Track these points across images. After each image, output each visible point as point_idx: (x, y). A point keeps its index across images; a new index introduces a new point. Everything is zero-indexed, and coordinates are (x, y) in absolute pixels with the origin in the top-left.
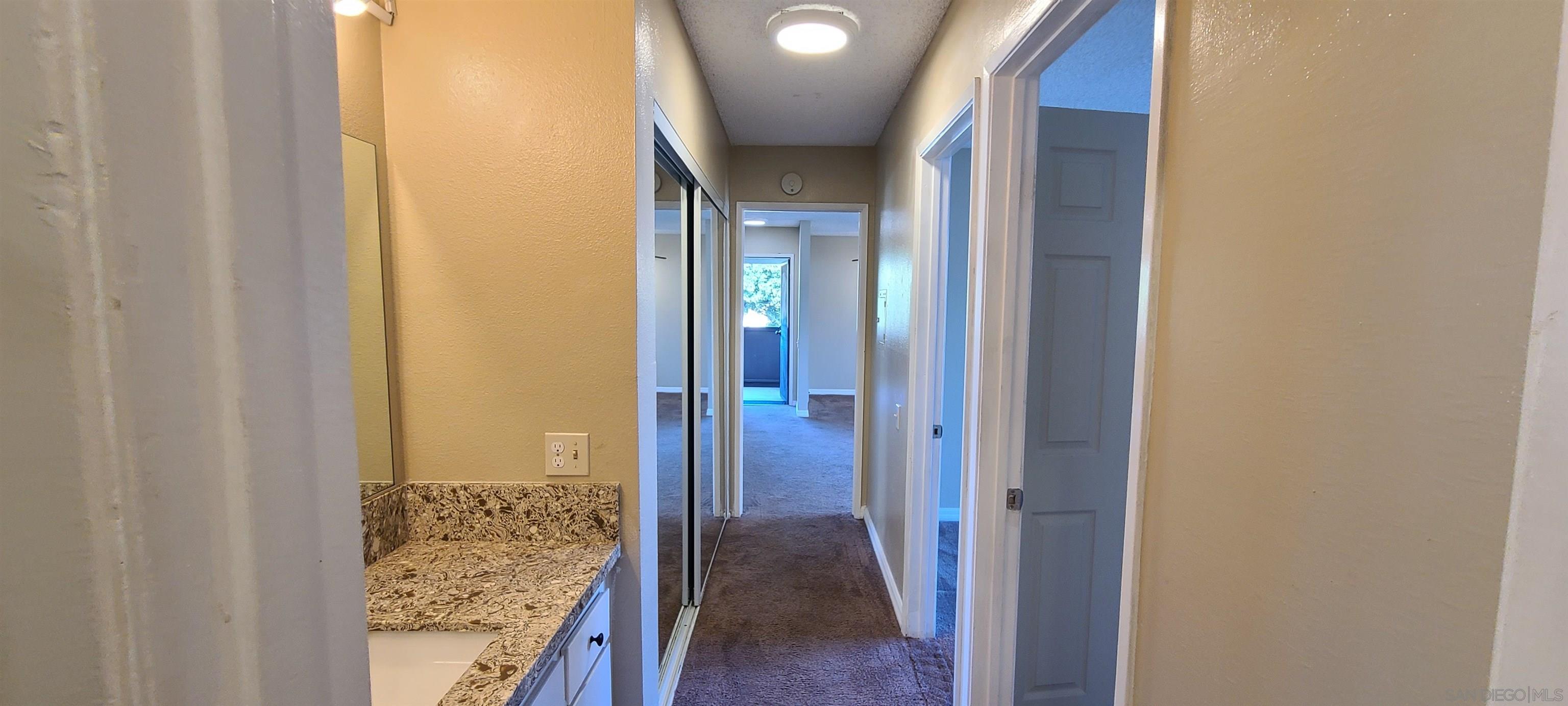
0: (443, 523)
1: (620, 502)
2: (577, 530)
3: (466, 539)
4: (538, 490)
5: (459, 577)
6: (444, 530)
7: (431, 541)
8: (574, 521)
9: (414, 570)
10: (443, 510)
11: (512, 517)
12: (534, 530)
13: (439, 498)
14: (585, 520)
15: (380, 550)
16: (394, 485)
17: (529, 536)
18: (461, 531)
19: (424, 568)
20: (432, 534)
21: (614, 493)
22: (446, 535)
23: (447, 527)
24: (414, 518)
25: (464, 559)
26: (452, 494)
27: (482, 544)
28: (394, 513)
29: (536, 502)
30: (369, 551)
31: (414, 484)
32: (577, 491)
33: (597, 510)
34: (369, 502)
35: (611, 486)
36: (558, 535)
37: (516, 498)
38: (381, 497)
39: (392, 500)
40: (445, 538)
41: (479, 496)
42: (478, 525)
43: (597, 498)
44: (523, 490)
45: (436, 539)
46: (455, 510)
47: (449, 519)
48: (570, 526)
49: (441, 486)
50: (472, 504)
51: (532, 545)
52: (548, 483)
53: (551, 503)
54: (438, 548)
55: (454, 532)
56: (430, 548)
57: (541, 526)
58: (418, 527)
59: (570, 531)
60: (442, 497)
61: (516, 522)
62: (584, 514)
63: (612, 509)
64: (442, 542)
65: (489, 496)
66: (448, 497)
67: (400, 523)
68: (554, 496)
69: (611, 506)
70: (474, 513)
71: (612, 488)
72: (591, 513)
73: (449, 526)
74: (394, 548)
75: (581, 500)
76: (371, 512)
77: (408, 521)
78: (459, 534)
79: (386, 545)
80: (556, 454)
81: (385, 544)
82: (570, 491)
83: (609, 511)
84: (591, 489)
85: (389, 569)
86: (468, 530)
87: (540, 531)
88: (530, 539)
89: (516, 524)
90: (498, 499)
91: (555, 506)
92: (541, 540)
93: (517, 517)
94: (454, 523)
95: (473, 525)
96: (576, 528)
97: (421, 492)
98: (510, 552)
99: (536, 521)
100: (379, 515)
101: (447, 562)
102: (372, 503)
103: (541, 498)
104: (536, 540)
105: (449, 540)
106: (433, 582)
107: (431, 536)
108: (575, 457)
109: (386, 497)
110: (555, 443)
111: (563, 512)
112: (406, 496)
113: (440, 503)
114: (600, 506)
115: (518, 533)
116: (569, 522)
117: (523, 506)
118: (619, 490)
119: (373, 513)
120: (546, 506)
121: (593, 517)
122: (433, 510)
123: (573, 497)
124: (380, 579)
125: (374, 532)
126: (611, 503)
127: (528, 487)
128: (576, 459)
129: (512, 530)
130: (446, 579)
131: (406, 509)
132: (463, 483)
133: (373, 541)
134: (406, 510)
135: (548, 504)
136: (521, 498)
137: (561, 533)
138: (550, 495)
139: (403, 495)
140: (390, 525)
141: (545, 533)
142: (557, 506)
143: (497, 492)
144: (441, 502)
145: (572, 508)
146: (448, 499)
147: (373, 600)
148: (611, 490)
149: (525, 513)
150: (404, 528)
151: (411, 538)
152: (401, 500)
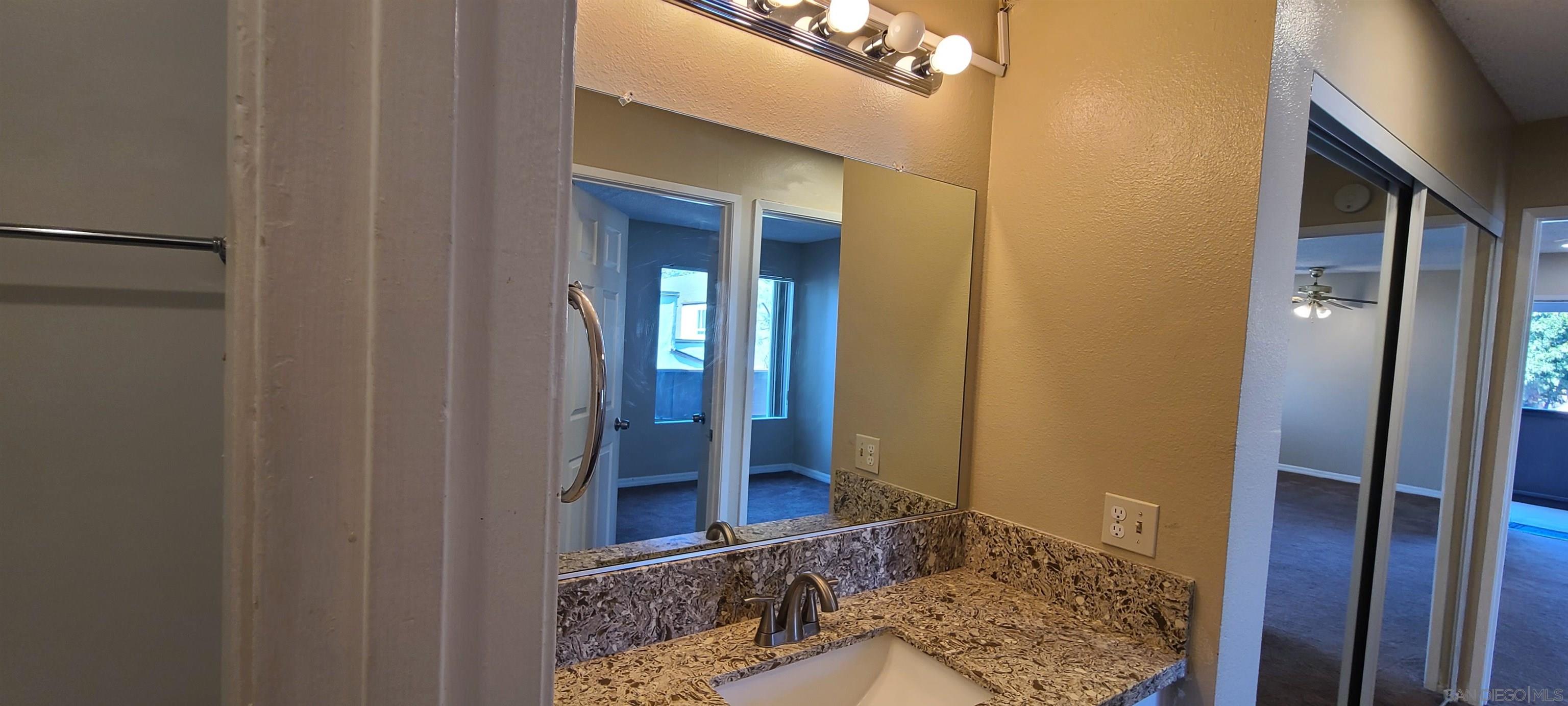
0: (994, 560)
1: (1192, 604)
2: (1130, 620)
3: (1012, 583)
4: (1089, 555)
5: (987, 619)
6: (994, 567)
7: (981, 574)
8: (1128, 608)
9: (954, 596)
10: (995, 546)
11: (1059, 577)
12: (1080, 600)
13: (994, 533)
14: (1142, 612)
15: (935, 565)
16: (957, 508)
17: (1074, 606)
18: (1008, 574)
19: (963, 598)
20: (984, 568)
21: (1184, 591)
22: (995, 573)
23: (996, 565)
24: (971, 546)
25: (1001, 603)
26: (1005, 533)
27: (1025, 596)
29: (1086, 570)
31: (974, 513)
32: (1135, 572)
33: (1159, 605)
34: (930, 518)
35: (1181, 581)
36: (1107, 617)
37: (1065, 557)
38: (942, 517)
39: (952, 522)
40: (994, 576)
41: (1029, 543)
42: (1025, 574)
43: (1160, 590)
44: (1073, 551)
45: (986, 573)
46: (1005, 551)
47: (999, 558)
48: (1123, 612)
49: (996, 521)
50: (1022, 549)
51: (1075, 618)
52: (1103, 551)
53: (1103, 577)
54: (985, 583)
55: (1003, 573)
56: (977, 580)
57: (1088, 599)
58: (972, 556)
59: (1122, 619)
60: (996, 534)
61: (1062, 584)
62: (1142, 604)
63: (1179, 610)
64: (991, 579)
65: (1038, 546)
66: (1001, 535)
67: (957, 546)
68: (1108, 569)
69: (1178, 606)
70: (1022, 559)
71: (1182, 583)
72: (1150, 606)
73: (999, 564)
74: (949, 567)
75: (1139, 585)
76: (931, 528)
77: (965, 547)
78: (1007, 577)
79: (941, 564)
80: (1116, 521)
81: (940, 562)
82: (1126, 570)
83: (1174, 611)
84: (1153, 576)
85: (936, 586)
86: (1015, 576)
87: (1088, 604)
88: (1075, 610)
89: (1062, 586)
90: (1046, 552)
91: (1107, 581)
92: (1087, 616)
93: (1064, 580)
94: (1003, 563)
95: (1020, 572)
96: (1129, 617)
97: (979, 522)
98: (1049, 615)
99: (1084, 591)
100: (938, 532)
101: (985, 601)
102: (933, 519)
103: (1093, 566)
104: (1082, 614)
105: (998, 579)
106: (963, 614)
107: (982, 569)
108: (1139, 530)
109: (947, 518)
110: (1116, 507)
111: (1116, 592)
112: (966, 523)
113: (994, 539)
114: (1163, 601)
115: (1063, 597)
116: (1121, 607)
117: (1071, 569)
118: (1192, 590)
119: (932, 529)
120: (1097, 578)
121: (1153, 612)
123: (1130, 578)
124: (925, 592)
125: (931, 548)
126: (1179, 602)
127: (1080, 549)
128: (1140, 532)
129: (1057, 592)
130: (974, 617)
131: (965, 534)
132: (1017, 524)
133: (929, 556)
134: (965, 536)
135: (1099, 577)
136: (1070, 560)
137: (1111, 616)
138: (1103, 566)
139: (964, 521)
140: (947, 546)
141: (1093, 609)
142: (1109, 582)
143: (1047, 545)
144: (994, 537)
145: (1127, 591)
146: (1001, 537)
147: (910, 609)
148: (1180, 585)
149: (1073, 577)
150: (961, 553)
151: (964, 565)
152: (961, 524)
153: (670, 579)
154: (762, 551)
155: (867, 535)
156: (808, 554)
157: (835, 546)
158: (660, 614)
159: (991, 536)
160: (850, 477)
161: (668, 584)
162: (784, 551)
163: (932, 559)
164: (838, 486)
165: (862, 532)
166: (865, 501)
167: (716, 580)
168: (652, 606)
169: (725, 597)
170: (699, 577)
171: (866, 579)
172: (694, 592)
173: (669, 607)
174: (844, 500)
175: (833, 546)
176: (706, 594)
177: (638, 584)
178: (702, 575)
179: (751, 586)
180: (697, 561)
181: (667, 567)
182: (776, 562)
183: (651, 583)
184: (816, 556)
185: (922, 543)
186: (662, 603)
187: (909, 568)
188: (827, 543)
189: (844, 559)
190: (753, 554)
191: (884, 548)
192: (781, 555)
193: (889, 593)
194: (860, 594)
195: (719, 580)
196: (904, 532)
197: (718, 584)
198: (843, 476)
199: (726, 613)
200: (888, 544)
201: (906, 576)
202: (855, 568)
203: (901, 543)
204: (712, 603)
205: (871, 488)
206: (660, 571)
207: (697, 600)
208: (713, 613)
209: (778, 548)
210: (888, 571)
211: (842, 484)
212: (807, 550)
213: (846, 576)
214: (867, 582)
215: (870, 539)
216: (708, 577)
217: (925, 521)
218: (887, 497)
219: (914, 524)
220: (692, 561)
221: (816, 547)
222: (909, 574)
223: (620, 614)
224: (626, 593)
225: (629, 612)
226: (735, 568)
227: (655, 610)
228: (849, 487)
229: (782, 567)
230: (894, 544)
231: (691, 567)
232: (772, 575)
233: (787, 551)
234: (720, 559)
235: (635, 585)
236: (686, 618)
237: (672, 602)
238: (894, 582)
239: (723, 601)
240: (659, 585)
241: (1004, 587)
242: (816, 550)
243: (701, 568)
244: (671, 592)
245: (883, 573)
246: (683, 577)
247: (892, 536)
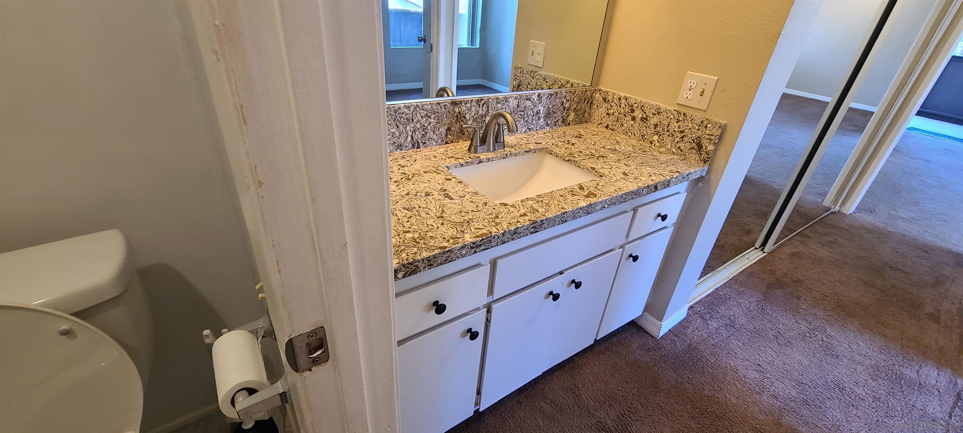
0: (608, 117)
1: (721, 137)
2: (682, 147)
3: (617, 131)
4: (667, 111)
5: (600, 146)
6: (608, 122)
7: (600, 126)
8: (683, 140)
9: (583, 135)
10: (611, 109)
11: (646, 125)
12: (656, 138)
14: (690, 142)
15: (573, 120)
16: (591, 86)
17: (651, 141)
18: (616, 125)
19: (587, 136)
20: (601, 123)
21: (719, 128)
22: (608, 125)
23: (609, 120)
24: (596, 110)
25: (609, 140)
26: (618, 100)
27: (624, 137)
28: (586, 102)
29: (663, 120)
30: (567, 118)
31: (601, 89)
32: (693, 119)
33: (702, 138)
35: (719, 123)
36: (669, 146)
37: (653, 113)
38: (581, 91)
39: (587, 94)
40: (607, 127)
41: (632, 106)
42: (626, 125)
43: (704, 129)
44: (658, 109)
45: (602, 126)
46: (616, 112)
47: (612, 116)
48: (679, 143)
49: (614, 94)
50: (627, 110)
51: (650, 147)
52: (676, 109)
53: (672, 123)
54: (601, 130)
55: (612, 125)
56: (597, 129)
57: (661, 137)
58: (596, 116)
59: (678, 147)
60: (612, 101)
61: (647, 129)
62: (691, 138)
63: (712, 140)
64: (605, 128)
65: (638, 107)
66: (616, 102)
67: (587, 110)
68: (676, 118)
69: (712, 138)
70: (625, 116)
71: (718, 124)
72: (696, 139)
73: (611, 120)
74: (581, 122)
75: (693, 127)
76: (573, 97)
77: (593, 110)
78: (615, 127)
79: (577, 119)
80: (689, 89)
81: (576, 118)
82: (688, 118)
83: (709, 141)
84: (703, 121)
85: (572, 131)
86: (619, 126)
87: (659, 140)
88: (651, 143)
89: (647, 131)
90: (641, 111)
91: (674, 126)
92: (657, 146)
93: (649, 127)
94: (614, 119)
95: (623, 124)
96: (682, 145)
97: (603, 95)
98: (635, 145)
99: (659, 132)
100: (577, 100)
101: (600, 138)
102: (575, 91)
103: (668, 117)
104: (655, 145)
105: (609, 129)
106: (587, 144)
107: (600, 123)
108: (701, 94)
109: (584, 91)
110: (691, 80)
111: (678, 132)
112: (595, 95)
113: (611, 105)
114: (704, 135)
115: (645, 137)
116: (679, 140)
117: (654, 120)
118: (723, 128)
119: (574, 97)
120: (669, 124)
121: (696, 142)
122: (606, 108)
123: (689, 123)
124: (566, 133)
125: (572, 109)
126: (714, 135)
127: (662, 107)
128: (702, 95)
129: (643, 134)
130: (593, 145)
131: (593, 102)
132: (626, 95)
133: (570, 114)
134: (593, 104)
135: (670, 124)
136: (655, 114)
137: (671, 146)
138: (674, 117)
139: (594, 94)
140: (582, 109)
141: (662, 142)
142: (675, 126)
143: (643, 106)
144: (611, 104)
145: (685, 131)
146: (615, 103)
147: (557, 140)
148: (717, 125)
149: (654, 125)
150: (589, 114)
151: (590, 121)
152: (592, 96)
153: (417, 113)
154: (472, 101)
155: (535, 97)
156: (499, 106)
157: (516, 102)
158: (413, 133)
159: (609, 103)
160: (524, 70)
161: (416, 116)
162: (485, 103)
163: (572, 116)
164: (516, 77)
165: (532, 95)
166: (532, 86)
167: (444, 116)
168: (408, 128)
169: (450, 127)
170: (435, 114)
171: (532, 125)
172: (432, 122)
173: (418, 130)
174: (519, 86)
175: (514, 102)
176: (439, 124)
177: (399, 114)
178: (436, 112)
179: (465, 122)
180: (433, 103)
181: (415, 105)
182: (480, 108)
183: (406, 114)
184: (504, 107)
185: (567, 105)
186: (414, 127)
187: (558, 120)
188: (510, 100)
189: (520, 111)
190: (467, 102)
191: (545, 107)
192: (483, 105)
193: (545, 133)
194: (528, 132)
195: (447, 116)
196: (557, 98)
197: (446, 119)
198: (519, 70)
199: (451, 136)
200: (547, 104)
201: (556, 125)
202: (526, 117)
203: (554, 104)
204: (443, 130)
205: (537, 77)
206: (411, 107)
207: (434, 128)
208: (443, 136)
209: (482, 100)
210: (545, 121)
211: (518, 75)
212: (499, 103)
213: (520, 121)
214: (533, 126)
215: (537, 100)
216: (440, 114)
217: (571, 92)
218: (547, 82)
219: (564, 94)
220: (430, 103)
221: (504, 102)
222: (557, 124)
223: (390, 131)
224: (392, 119)
225: (394, 130)
226: (455, 110)
227: (410, 131)
228: (523, 76)
229: (484, 113)
230: (551, 104)
231: (430, 107)
232: (477, 117)
233: (487, 103)
234: (447, 104)
235: (397, 115)
236: (428, 137)
237: (419, 127)
238: (548, 128)
239: (449, 129)
240: (411, 116)
241: (612, 133)
242: (504, 104)
243: (436, 108)
244: (418, 121)
245: (542, 122)
246: (425, 112)
247: (550, 99)
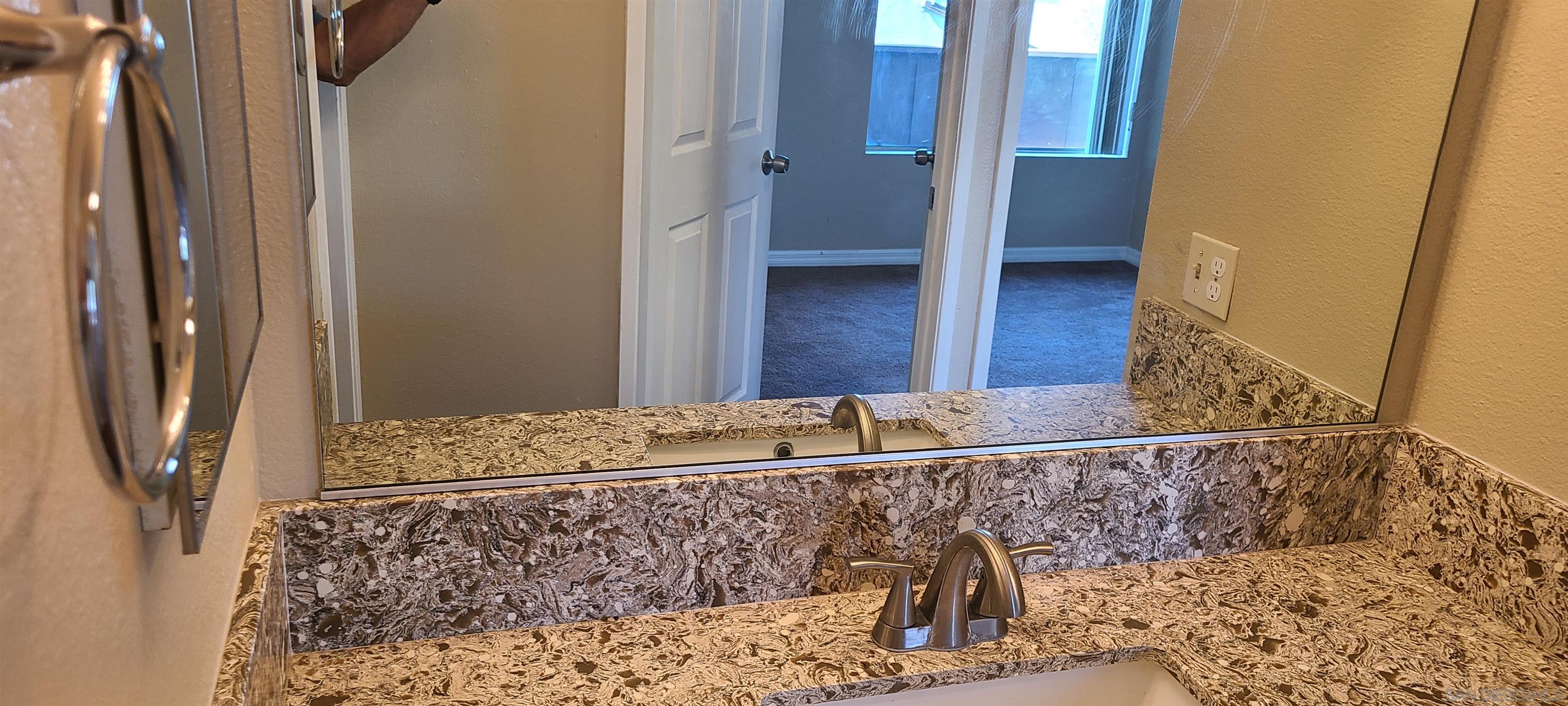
0: (1440, 539)
3: (1472, 595)
6: (1439, 554)
7: (1409, 561)
9: (1324, 602)
10: (1449, 513)
13: (1450, 486)
15: (1302, 531)
16: (1374, 422)
18: (1467, 575)
19: (1342, 609)
20: (1416, 551)
22: (1438, 567)
23: (1445, 551)
24: (1395, 501)
25: (1428, 636)
26: (1476, 489)
27: (1493, 629)
28: (1355, 475)
30: (1275, 524)
31: (1416, 435)
34: (1304, 437)
38: (1333, 437)
39: (1357, 449)
40: (1436, 571)
41: (1528, 523)
42: (1506, 584)
45: (1419, 562)
46: (1470, 526)
47: (1454, 538)
49: (1461, 461)
50: (1508, 531)
54: (1407, 584)
55: (1456, 570)
56: (1392, 575)
58: (1396, 523)
60: (1456, 488)
64: (1426, 577)
65: (1549, 532)
66: (1467, 492)
67: (1362, 498)
70: (1504, 552)
73: (1450, 551)
74: (1336, 538)
76: (1301, 457)
77: (1382, 502)
78: (1463, 580)
79: (1318, 528)
81: (1315, 525)
85: (1289, 575)
86: (1481, 581)
94: (1460, 551)
95: (1496, 577)
97: (1421, 457)
100: (1318, 467)
101: (1392, 625)
102: (1309, 440)
105: (1442, 580)
106: (1328, 647)
107: (1411, 553)
109: (1343, 439)
112: (1393, 452)
113: (1448, 497)
119: (1305, 458)
122: (1431, 505)
124: (1260, 585)
125: (1297, 495)
130: (1352, 657)
131: (1386, 476)
132: (1508, 477)
133: (1288, 511)
134: (1383, 479)
139: (1388, 449)
140: (1338, 495)
144: (1450, 494)
146: (1465, 497)
147: (1212, 616)
150: (1369, 512)
151: (1374, 535)
152: (1378, 455)
153: (721, 505)
154: (909, 470)
155: (1147, 460)
156: (1008, 484)
157: (1071, 474)
158: (702, 562)
159: (1444, 491)
160: (1169, 319)
161: (717, 512)
162: (956, 475)
163: (1296, 517)
164: (1144, 333)
165: (1134, 453)
166: (1191, 371)
167: (812, 514)
168: (688, 546)
169: (830, 546)
170: (778, 506)
171: (1134, 542)
172: (768, 531)
173: (719, 552)
174: (1150, 362)
175: (1065, 473)
176: (792, 537)
177: (659, 507)
178: (785, 503)
179: (884, 531)
180: (775, 478)
181: (716, 483)
182: (939, 493)
183: (685, 508)
184: (1025, 488)
185: (1275, 483)
186: (706, 543)
187: (1239, 529)
188: (1051, 467)
189: (1087, 500)
190: (891, 475)
191: (1183, 488)
192: (949, 481)
193: (1180, 575)
194: (1119, 567)
195: (819, 514)
196: (1233, 460)
197: (816, 522)
198: (1155, 315)
199: (833, 573)
200: (1193, 479)
201: (1229, 545)
202: (1111, 519)
203: (1222, 481)
204: (805, 553)
205: (1206, 348)
206: (701, 488)
207: (775, 546)
208: (806, 569)
209: (945, 467)
210: (1186, 531)
211: (1152, 329)
212: (1007, 476)
213: (1089, 531)
214: (1137, 547)
215: (1153, 467)
216: (798, 508)
217: (1289, 442)
218: (1236, 371)
219: (1261, 448)
220: (766, 477)
221: (1026, 472)
222: (1235, 541)
223: (628, 554)
224: (637, 521)
225: (643, 552)
226: (851, 495)
227: (692, 554)
228: (1164, 337)
229: (951, 504)
230: (1208, 481)
231: (762, 487)
232: (928, 514)
233: (963, 476)
234: (822, 478)
235: (653, 508)
236: (753, 573)
237: (725, 543)
238: (1199, 553)
239: (825, 551)
240: (700, 513)
241: (1450, 599)
242: (1026, 478)
243: (783, 490)
244: (724, 527)
245: (1175, 534)
246: (747, 503)
247: (1203, 465)
